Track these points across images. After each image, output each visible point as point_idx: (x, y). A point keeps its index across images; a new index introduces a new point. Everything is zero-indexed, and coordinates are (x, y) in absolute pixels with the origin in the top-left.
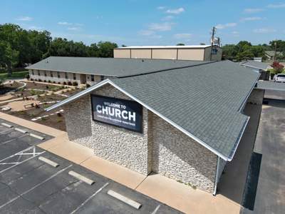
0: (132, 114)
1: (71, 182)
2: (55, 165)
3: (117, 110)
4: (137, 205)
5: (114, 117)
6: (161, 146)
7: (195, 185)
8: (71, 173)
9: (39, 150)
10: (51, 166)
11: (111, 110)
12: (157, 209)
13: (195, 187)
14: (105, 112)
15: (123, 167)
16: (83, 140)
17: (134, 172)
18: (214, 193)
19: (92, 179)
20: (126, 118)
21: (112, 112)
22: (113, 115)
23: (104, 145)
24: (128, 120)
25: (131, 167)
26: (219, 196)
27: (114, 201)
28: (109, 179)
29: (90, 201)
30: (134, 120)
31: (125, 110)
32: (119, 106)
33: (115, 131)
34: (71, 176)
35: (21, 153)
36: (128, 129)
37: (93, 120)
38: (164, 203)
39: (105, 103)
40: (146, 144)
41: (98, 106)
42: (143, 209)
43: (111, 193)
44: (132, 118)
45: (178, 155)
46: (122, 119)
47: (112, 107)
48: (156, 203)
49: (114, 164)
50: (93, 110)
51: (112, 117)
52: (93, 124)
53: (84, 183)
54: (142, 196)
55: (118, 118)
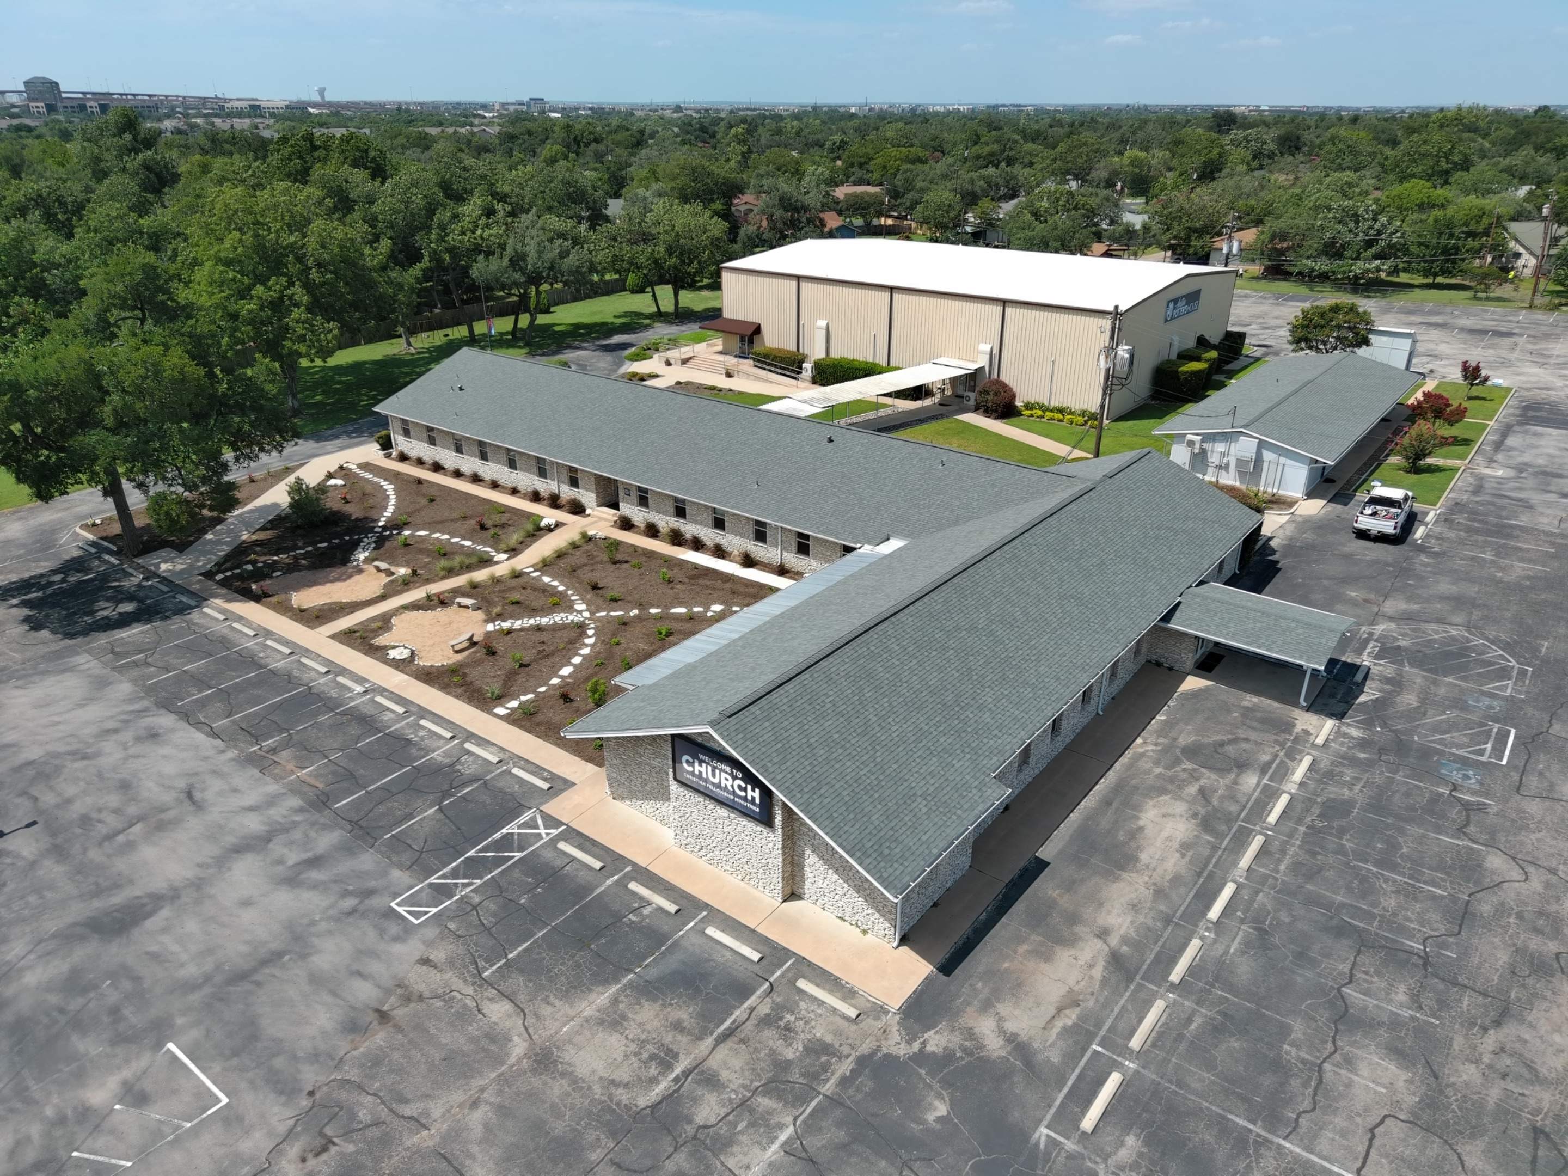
0: (753, 790)
1: (636, 905)
2: (597, 865)
3: (724, 775)
4: (755, 956)
5: (718, 786)
6: (808, 852)
7: (865, 927)
8: (633, 886)
9: (551, 822)
10: (590, 868)
11: (713, 771)
12: (788, 964)
13: (865, 932)
14: (700, 772)
15: (735, 881)
16: (648, 806)
17: (756, 893)
18: (895, 944)
19: (675, 903)
20: (743, 794)
21: (714, 776)
22: (716, 781)
23: (696, 831)
24: (745, 799)
25: (752, 882)
26: (905, 949)
27: (718, 947)
28: (708, 905)
29: (676, 944)
30: (758, 801)
31: (741, 779)
32: (728, 769)
33: (723, 812)
34: (634, 894)
35: (511, 828)
36: (745, 814)
37: (675, 779)
38: (803, 955)
39: (701, 757)
40: (779, 845)
41: (685, 757)
42: (764, 962)
43: (711, 931)
44: (753, 798)
45: (836, 871)
46: (734, 793)
47: (714, 768)
48: (788, 953)
49: (718, 871)
50: (674, 761)
51: (713, 784)
52: (674, 787)
53: (660, 909)
54: (766, 941)
55: (726, 789)
